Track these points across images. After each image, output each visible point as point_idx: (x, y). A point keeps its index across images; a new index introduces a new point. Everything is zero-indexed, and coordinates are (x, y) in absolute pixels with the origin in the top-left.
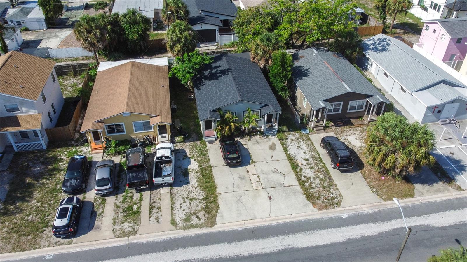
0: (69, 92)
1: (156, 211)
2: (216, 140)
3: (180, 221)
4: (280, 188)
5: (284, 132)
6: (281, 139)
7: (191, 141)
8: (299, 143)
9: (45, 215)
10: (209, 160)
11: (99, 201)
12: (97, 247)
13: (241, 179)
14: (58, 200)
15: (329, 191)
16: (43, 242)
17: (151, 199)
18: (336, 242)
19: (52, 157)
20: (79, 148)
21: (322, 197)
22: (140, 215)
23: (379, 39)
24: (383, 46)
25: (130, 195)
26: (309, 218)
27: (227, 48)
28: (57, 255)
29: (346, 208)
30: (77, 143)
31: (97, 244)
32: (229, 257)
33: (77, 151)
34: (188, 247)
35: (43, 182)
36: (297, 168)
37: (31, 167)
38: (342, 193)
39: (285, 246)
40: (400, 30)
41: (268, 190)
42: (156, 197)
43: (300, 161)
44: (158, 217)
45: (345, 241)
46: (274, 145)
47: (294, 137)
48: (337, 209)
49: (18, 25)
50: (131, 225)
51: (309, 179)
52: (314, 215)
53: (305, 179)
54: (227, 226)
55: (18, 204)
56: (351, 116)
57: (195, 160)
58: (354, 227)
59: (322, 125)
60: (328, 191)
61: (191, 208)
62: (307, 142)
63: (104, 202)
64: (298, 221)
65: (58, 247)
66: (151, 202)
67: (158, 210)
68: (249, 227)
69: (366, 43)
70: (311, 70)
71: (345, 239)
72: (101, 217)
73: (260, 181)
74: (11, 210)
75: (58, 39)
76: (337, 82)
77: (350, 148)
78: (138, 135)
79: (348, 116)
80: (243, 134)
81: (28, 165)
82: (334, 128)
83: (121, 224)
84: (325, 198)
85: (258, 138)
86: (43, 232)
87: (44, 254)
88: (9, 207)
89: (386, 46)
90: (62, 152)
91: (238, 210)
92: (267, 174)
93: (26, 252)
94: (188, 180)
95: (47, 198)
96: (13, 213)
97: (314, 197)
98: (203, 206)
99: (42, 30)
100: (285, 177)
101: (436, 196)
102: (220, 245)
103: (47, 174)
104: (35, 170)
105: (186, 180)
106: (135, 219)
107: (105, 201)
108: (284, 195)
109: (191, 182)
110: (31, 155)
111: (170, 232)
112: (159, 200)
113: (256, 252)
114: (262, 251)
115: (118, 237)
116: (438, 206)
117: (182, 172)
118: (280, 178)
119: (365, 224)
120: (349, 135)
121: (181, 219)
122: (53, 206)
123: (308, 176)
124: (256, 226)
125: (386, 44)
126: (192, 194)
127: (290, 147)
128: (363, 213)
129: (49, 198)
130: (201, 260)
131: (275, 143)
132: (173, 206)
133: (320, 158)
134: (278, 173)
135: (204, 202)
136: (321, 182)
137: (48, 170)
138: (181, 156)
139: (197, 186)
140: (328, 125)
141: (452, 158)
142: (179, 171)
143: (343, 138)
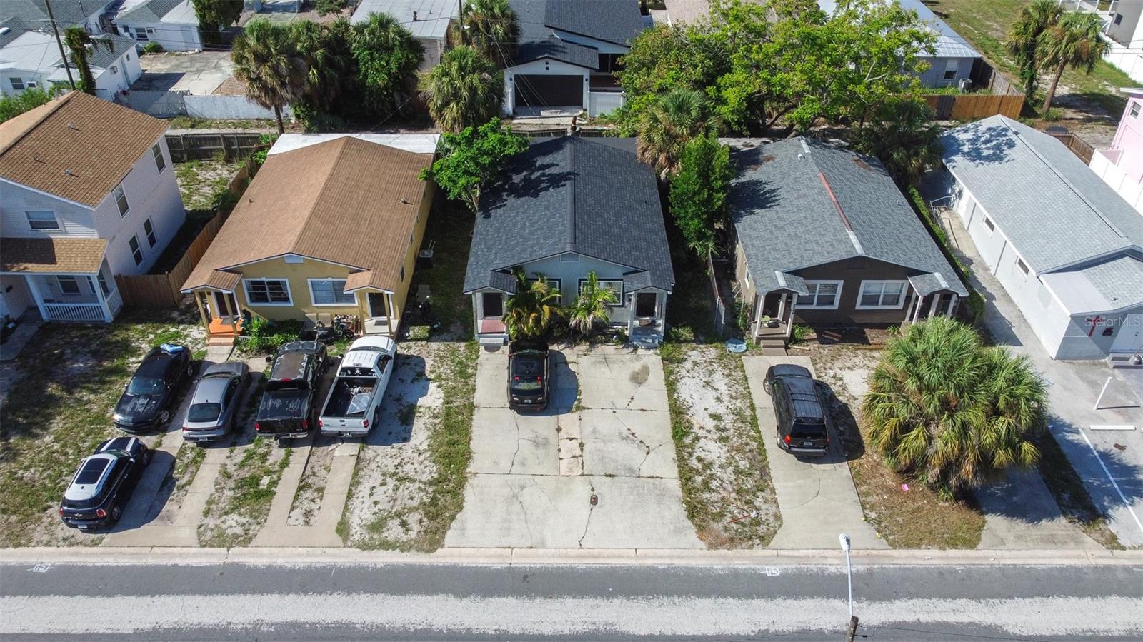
0: (202, 199)
1: (312, 497)
2: (505, 343)
3: (358, 528)
4: (627, 479)
5: (679, 341)
6: (667, 360)
7: (446, 341)
8: (711, 373)
9: (62, 472)
10: (474, 390)
11: (189, 455)
12: (151, 561)
13: (536, 443)
15: (752, 503)
16: (39, 533)
17: (309, 466)
18: (729, 633)
19: (118, 342)
20: (184, 329)
21: (730, 515)
22: (270, 501)
23: (989, 129)
24: (998, 147)
25: (262, 450)
26: (678, 563)
27: (606, 124)
28: (59, 567)
29: (781, 553)
30: (183, 317)
31: (155, 556)
32: (449, 629)
33: (177, 335)
34: (358, 592)
35: (82, 397)
36: (686, 434)
37: (65, 361)
38: (785, 511)
39: (594, 623)
40: (1074, 112)
41: (595, 480)
42: (321, 463)
43: (700, 419)
44: (311, 511)
45: (752, 634)
46: (646, 370)
47: (703, 357)
48: (759, 551)
49: (139, 36)
50: (244, 521)
51: (708, 466)
52: (693, 557)
53: (700, 466)
54: (468, 557)
55: (11, 441)
56: (867, 320)
57: (439, 387)
58: (789, 602)
59: (784, 336)
60: (747, 503)
61: (395, 500)
62: (734, 374)
63: (199, 459)
64: (648, 567)
65: (66, 549)
66: (307, 473)
67: (316, 494)
68: (520, 566)
69: (954, 138)
70: (781, 193)
71: (754, 629)
72: (182, 493)
73: (581, 456)
75: (220, 75)
76: (835, 229)
77: (840, 402)
78: (321, 313)
79: (857, 319)
80: (574, 336)
81: (62, 354)
82: (816, 345)
83: (221, 516)
84: (735, 520)
85: (609, 349)
86: (45, 510)
87: (33, 561)
89: (1005, 148)
90: (144, 334)
91: (505, 521)
92: (604, 441)
94: (410, 432)
95: (79, 433)
97: (706, 513)
98: (425, 498)
99: (190, 53)
100: (648, 453)
101: (1040, 552)
102: (435, 597)
103: (97, 379)
104: (73, 368)
105: (405, 431)
106: (257, 508)
107: (204, 457)
108: (632, 498)
109: (415, 437)
110: (74, 333)
111: (328, 551)
112: (324, 472)
113: (516, 629)
114: (531, 629)
115: (205, 546)
116: (1038, 580)
117: (401, 411)
118: (633, 455)
119: (819, 599)
120: (849, 368)
121: (364, 522)
123: (709, 458)
124: (538, 566)
125: (1006, 144)
126: (408, 468)
127: (686, 380)
128: (823, 571)
129: (82, 435)
130: (378, 627)
131: (650, 367)
132: (353, 488)
133: (754, 418)
134: (634, 441)
135: (431, 490)
136: (738, 477)
137: (100, 371)
138: (408, 374)
139: (426, 451)
140: (798, 336)
141: (1117, 458)
142: (393, 408)
143: (831, 373)
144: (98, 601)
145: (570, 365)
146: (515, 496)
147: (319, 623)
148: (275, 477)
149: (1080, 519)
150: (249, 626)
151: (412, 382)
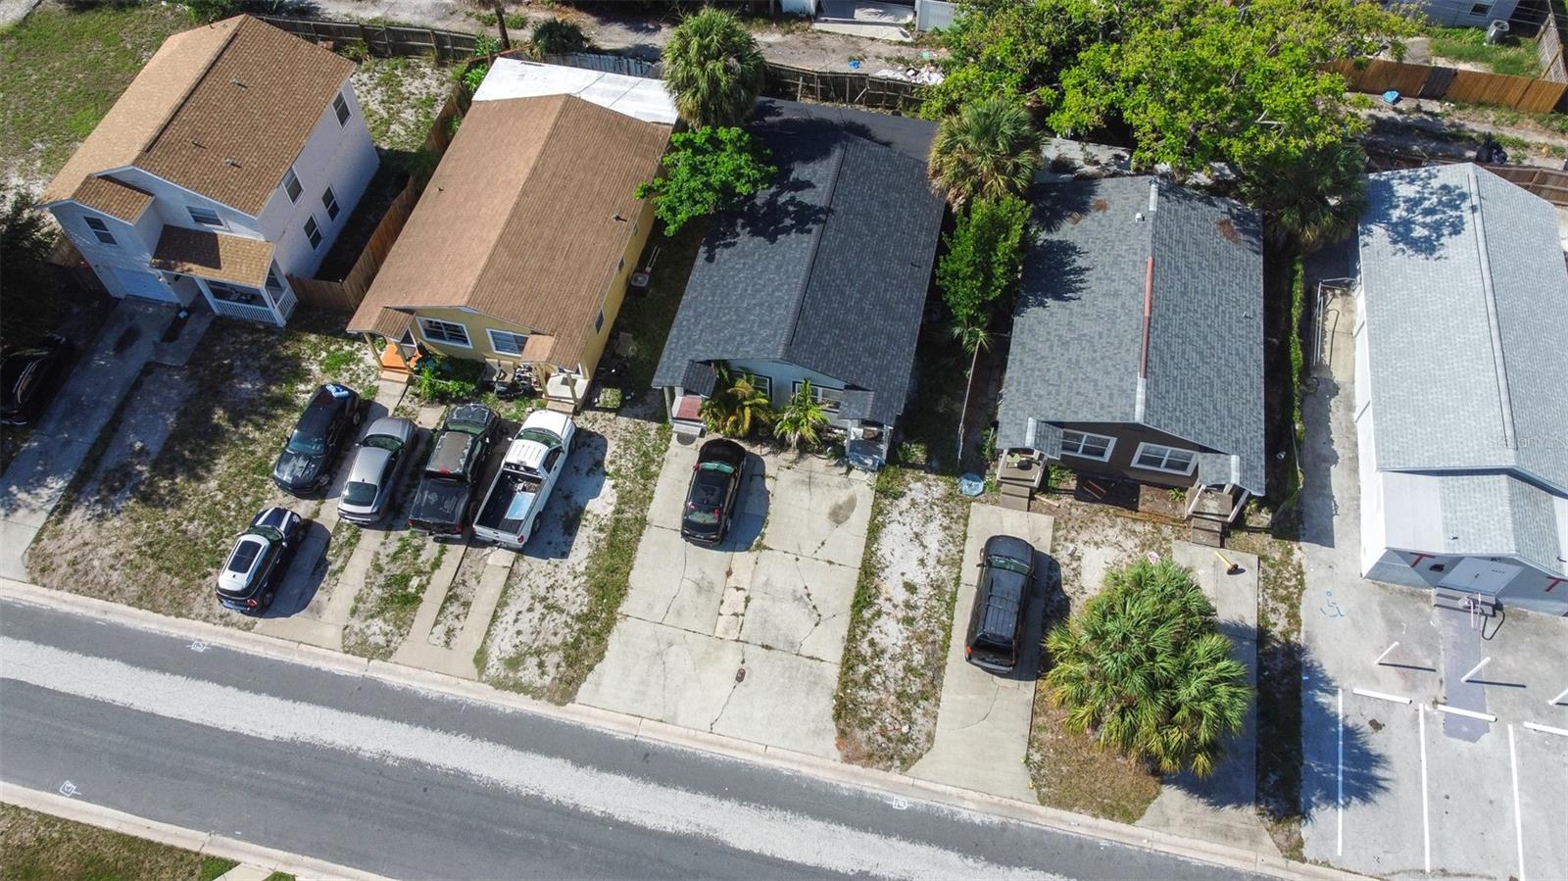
1: (456, 612)
2: (702, 434)
3: (496, 661)
4: (784, 655)
5: (908, 466)
6: (882, 492)
7: (637, 417)
8: (928, 520)
9: (223, 532)
10: (651, 498)
11: (345, 534)
12: (297, 660)
13: (699, 588)
14: (261, 500)
15: (910, 713)
16: (198, 604)
17: (461, 570)
18: (828, 867)
19: (289, 357)
20: (358, 350)
21: (879, 723)
22: (415, 610)
23: (1444, 187)
24: (1437, 227)
25: (416, 542)
26: (805, 771)
27: (939, 46)
28: (216, 648)
29: (918, 783)
31: (302, 654)
32: (558, 801)
33: (350, 358)
34: (482, 738)
35: (248, 434)
36: (871, 604)
37: (233, 377)
38: (941, 732)
39: (698, 825)
41: (749, 649)
42: (473, 570)
43: (892, 588)
44: (453, 630)
45: (851, 874)
46: (851, 504)
47: (926, 494)
48: (895, 776)
50: (388, 629)
51: (878, 654)
52: (823, 768)
53: (868, 652)
54: (596, 718)
55: (178, 480)
56: (1144, 478)
58: (903, 844)
59: (1031, 484)
60: (906, 712)
61: (539, 633)
62: (954, 526)
63: (353, 541)
64: (773, 770)
65: (221, 628)
66: (456, 580)
67: (462, 609)
68: (644, 740)
69: (1391, 187)
70: (1090, 278)
71: (854, 868)
72: (334, 582)
73: (743, 615)
74: (162, 491)
76: (1126, 369)
77: (1064, 594)
78: (503, 363)
79: (1132, 475)
80: (778, 443)
81: (231, 366)
82: (1069, 500)
83: (366, 619)
84: (883, 732)
85: (818, 464)
86: (205, 576)
87: (192, 636)
88: (161, 480)
89: (1446, 232)
90: (316, 349)
91: (642, 682)
92: (773, 600)
93: (161, 616)
94: (570, 546)
95: (241, 483)
96: (162, 503)
97: (855, 716)
98: (568, 636)
100: (817, 625)
102: (554, 761)
103: (263, 409)
104: (241, 390)
105: (565, 543)
106: (402, 615)
107: (359, 539)
108: (782, 680)
109: (575, 552)
110: (246, 337)
111: (463, 682)
112: (474, 582)
113: (621, 816)
114: (636, 818)
115: (348, 652)
117: (567, 513)
118: (801, 625)
120: (1096, 544)
121: (503, 655)
122: (247, 511)
123: (883, 642)
124: (663, 745)
125: (1452, 225)
127: (894, 527)
128: (953, 814)
129: (244, 486)
131: (859, 498)
132: (499, 610)
133: (954, 598)
134: (807, 604)
135: (576, 627)
136: (906, 676)
137: (268, 399)
138: (585, 461)
139: (583, 574)
140: (1052, 484)
141: (1363, 740)
142: (559, 510)
143: (1071, 547)
144: (246, 697)
145: (767, 481)
146: (660, 654)
147: (440, 767)
148: (425, 578)
149: (1272, 813)
150: (376, 757)
151: (587, 474)
